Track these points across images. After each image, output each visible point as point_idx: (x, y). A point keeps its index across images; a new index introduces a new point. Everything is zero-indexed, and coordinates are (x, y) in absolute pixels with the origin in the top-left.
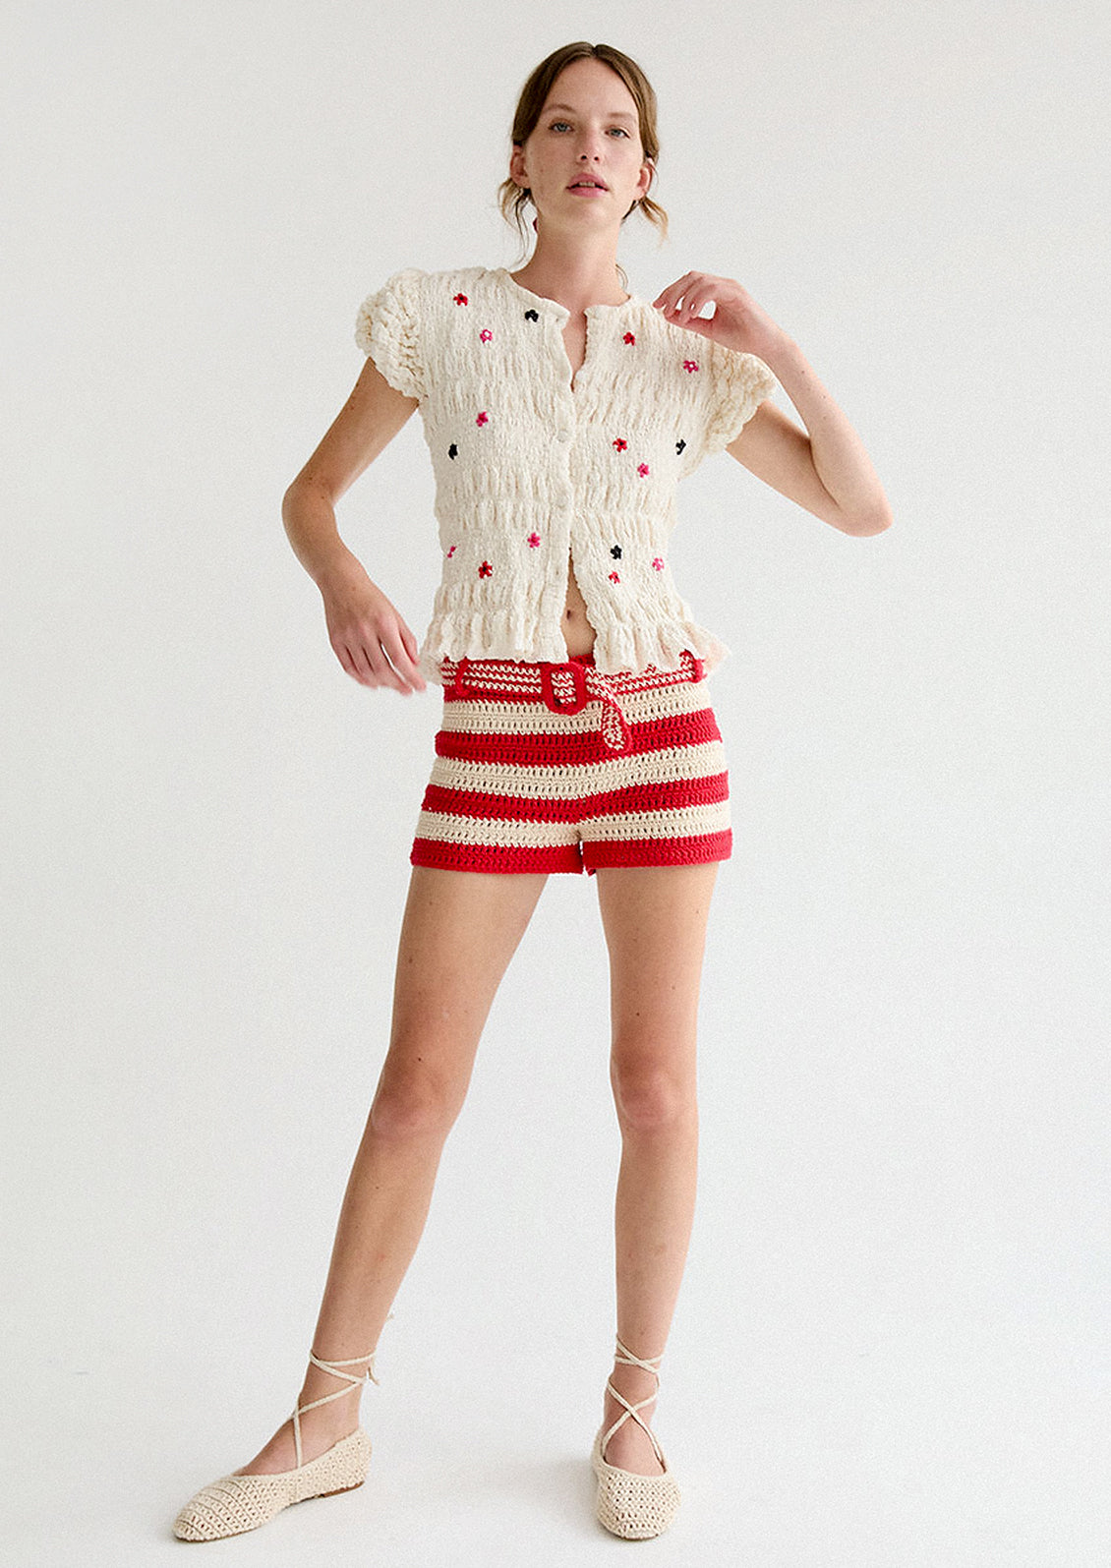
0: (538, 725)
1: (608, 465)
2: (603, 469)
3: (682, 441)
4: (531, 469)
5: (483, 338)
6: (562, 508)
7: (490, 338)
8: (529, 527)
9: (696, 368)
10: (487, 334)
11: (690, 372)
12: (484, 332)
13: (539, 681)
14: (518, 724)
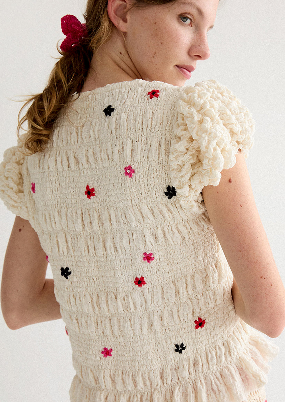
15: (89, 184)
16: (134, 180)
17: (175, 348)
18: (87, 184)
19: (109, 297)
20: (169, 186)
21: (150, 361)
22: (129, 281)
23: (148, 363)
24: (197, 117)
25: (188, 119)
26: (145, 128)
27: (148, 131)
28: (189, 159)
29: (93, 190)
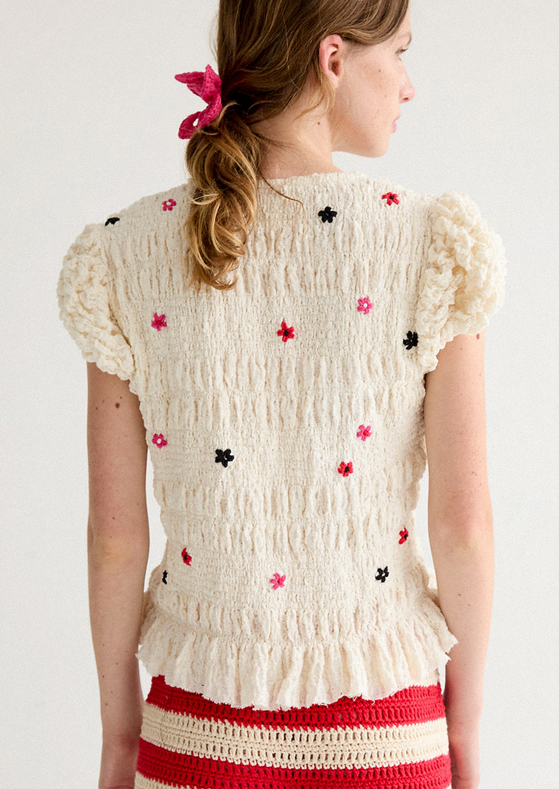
15: (286, 320)
16: (370, 319)
17: (378, 574)
18: (282, 321)
19: (293, 492)
20: (410, 332)
21: (343, 592)
22: (329, 468)
23: (339, 596)
24: (471, 242)
25: (458, 243)
26: (389, 245)
27: (394, 251)
28: (449, 298)
29: (292, 329)
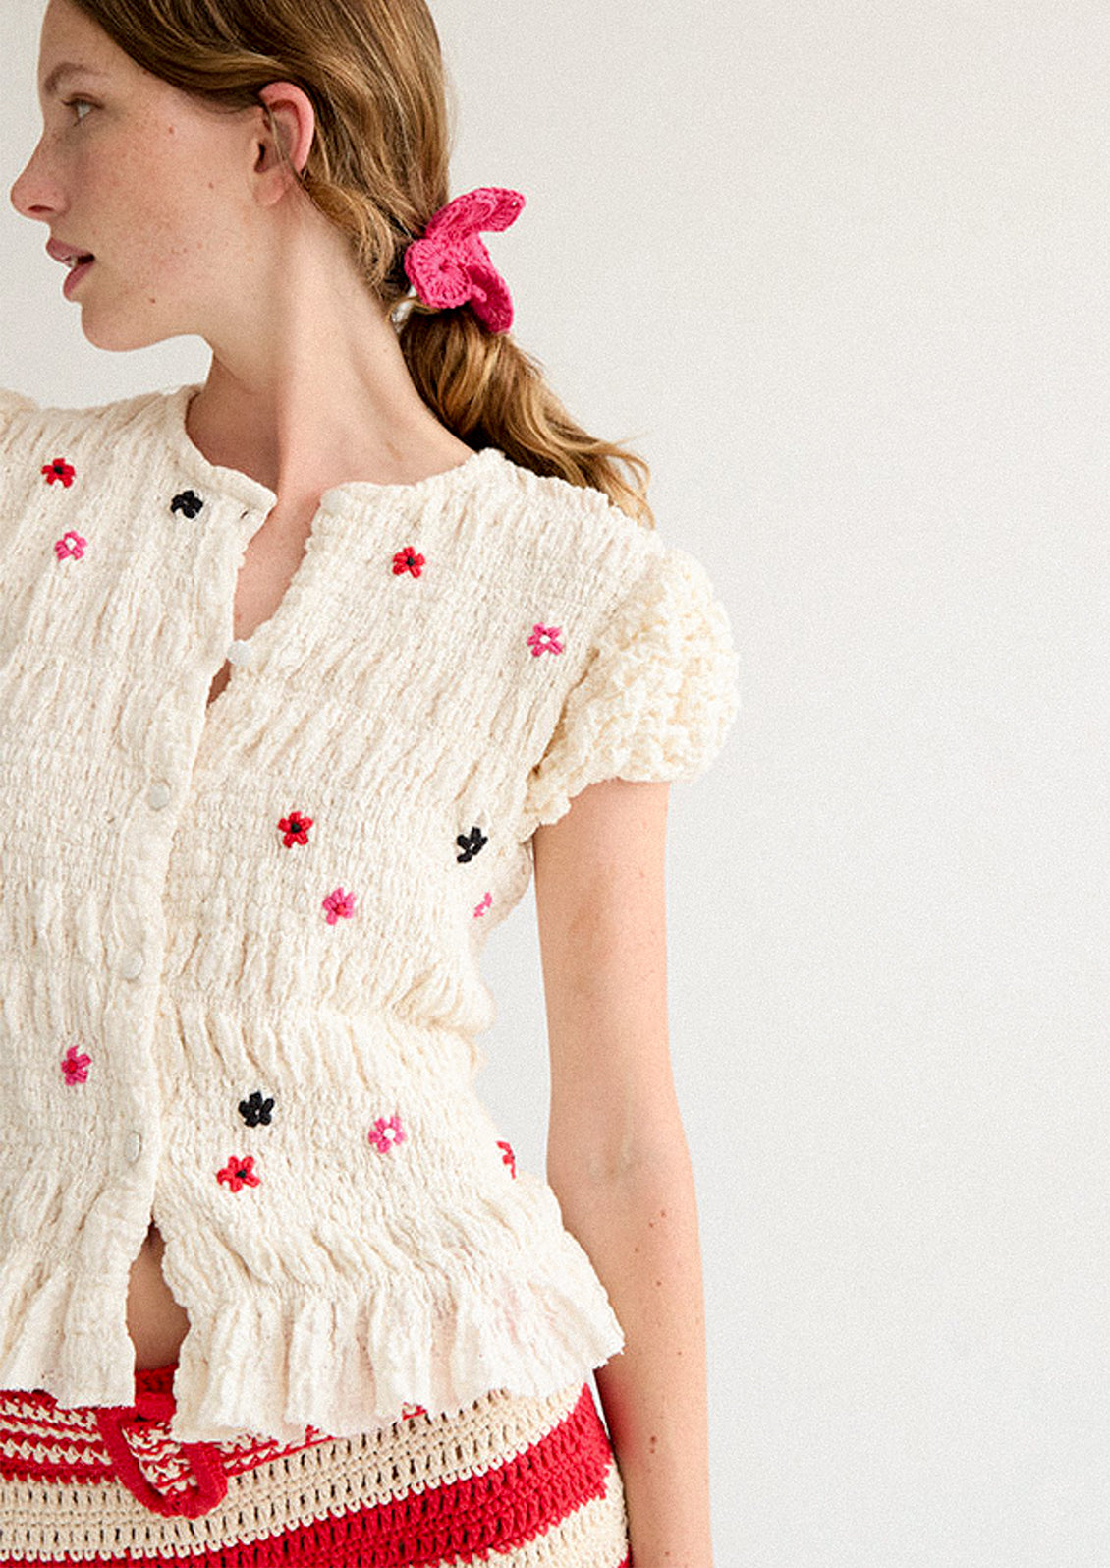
0: (110, 1534)
1: (253, 881)
2: (239, 888)
3: (476, 831)
4: (67, 879)
5: (61, 550)
6: (133, 981)
7: (77, 553)
8: (62, 1029)
9: (556, 648)
10: (71, 543)
11: (536, 653)
12: (68, 535)
13: (98, 1437)
14: (64, 1534)
